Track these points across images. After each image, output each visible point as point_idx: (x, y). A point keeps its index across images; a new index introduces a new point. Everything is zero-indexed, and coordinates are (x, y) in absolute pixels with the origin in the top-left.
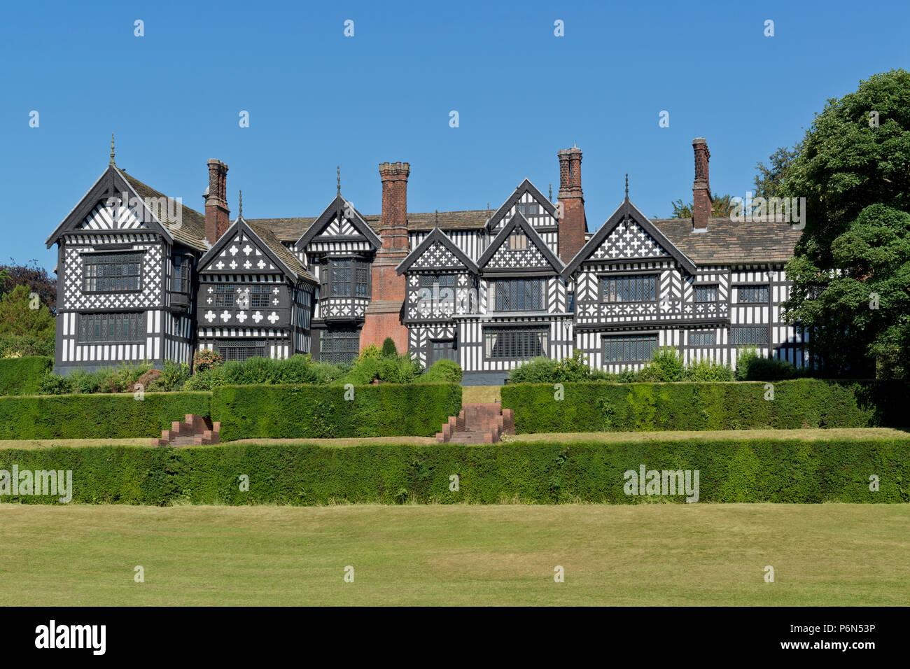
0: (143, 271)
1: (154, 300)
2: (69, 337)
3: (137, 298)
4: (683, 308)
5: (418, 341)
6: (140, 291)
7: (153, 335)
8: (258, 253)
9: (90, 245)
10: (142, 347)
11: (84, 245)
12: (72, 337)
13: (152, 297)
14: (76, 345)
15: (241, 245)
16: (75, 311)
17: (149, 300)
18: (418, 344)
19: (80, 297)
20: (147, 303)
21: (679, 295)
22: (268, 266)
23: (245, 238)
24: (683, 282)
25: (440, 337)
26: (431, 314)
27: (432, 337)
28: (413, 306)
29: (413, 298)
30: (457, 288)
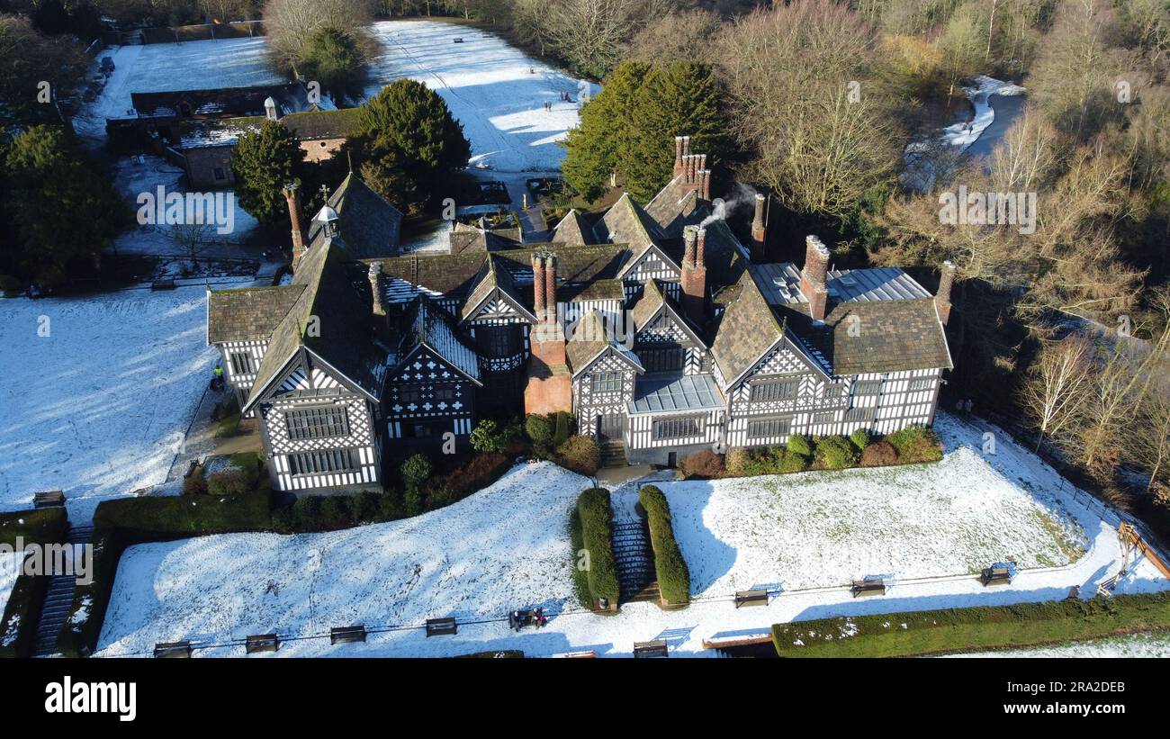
0: (348, 420)
1: (364, 440)
4: (814, 402)
5: (589, 417)
6: (350, 434)
8: (442, 367)
10: (358, 475)
11: (283, 405)
13: (361, 438)
14: (292, 478)
15: (424, 362)
17: (359, 441)
18: (589, 419)
19: (288, 443)
20: (357, 443)
21: (812, 393)
23: (428, 357)
24: (816, 385)
25: (607, 413)
26: (602, 401)
27: (600, 413)
28: (586, 396)
29: (585, 390)
30: (624, 381)
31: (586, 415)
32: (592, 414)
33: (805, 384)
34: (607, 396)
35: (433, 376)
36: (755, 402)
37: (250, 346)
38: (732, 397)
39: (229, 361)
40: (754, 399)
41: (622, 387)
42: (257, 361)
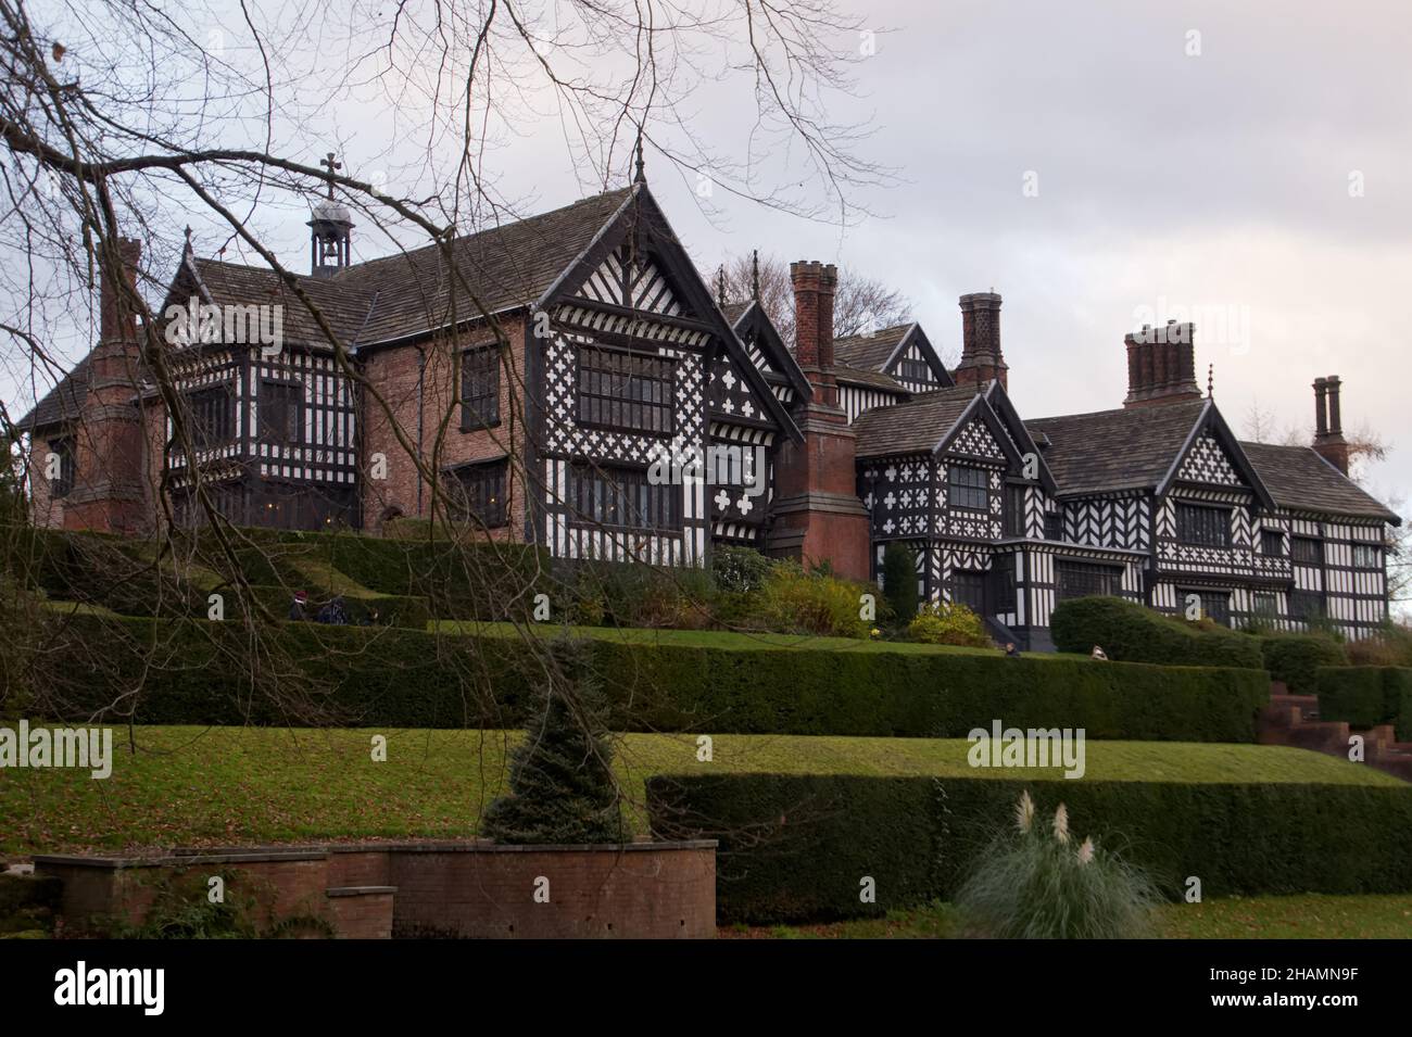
2: (556, 508)
3: (666, 447)
4: (1254, 561)
5: (941, 569)
6: (672, 436)
7: (694, 522)
8: (744, 388)
9: (591, 330)
10: (677, 543)
11: (580, 328)
12: (561, 509)
14: (569, 526)
15: (719, 368)
16: (565, 457)
18: (941, 575)
19: (573, 430)
21: (1248, 541)
22: (756, 414)
23: (725, 358)
24: (1251, 523)
25: (967, 565)
26: (962, 529)
27: (958, 565)
28: (941, 512)
29: (941, 499)
30: (989, 492)
31: (937, 564)
32: (946, 565)
33: (1237, 521)
34: (969, 520)
35: (728, 407)
36: (1184, 544)
37: (304, 370)
38: (1153, 527)
39: (254, 399)
40: (1183, 539)
41: (989, 504)
42: (309, 412)
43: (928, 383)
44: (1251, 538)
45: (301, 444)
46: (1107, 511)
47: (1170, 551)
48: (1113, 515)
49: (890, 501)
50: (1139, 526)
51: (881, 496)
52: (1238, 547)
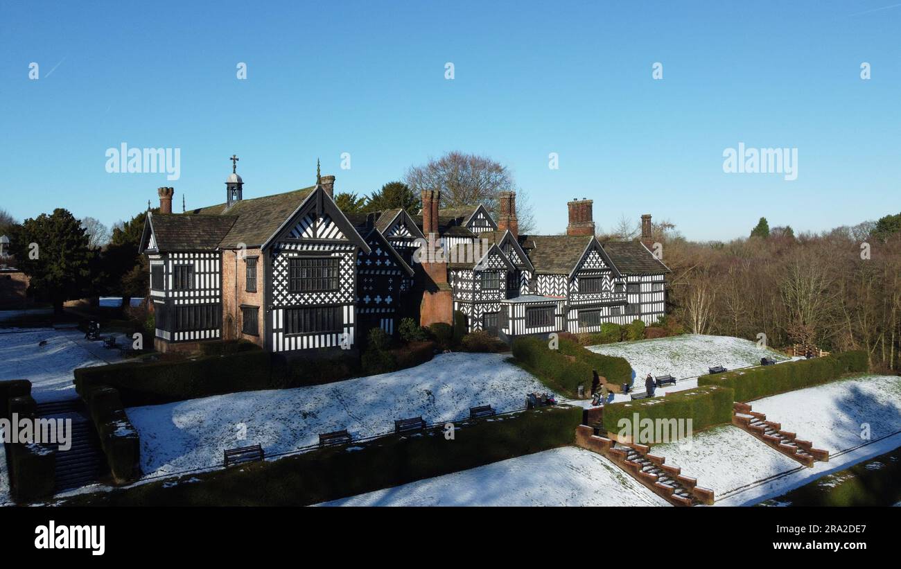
0: (339, 274)
1: (348, 297)
2: (278, 331)
3: (335, 295)
4: (611, 296)
5: (478, 315)
6: (338, 290)
7: (349, 325)
8: (386, 254)
9: (295, 251)
10: (340, 335)
11: (290, 251)
12: (281, 330)
13: (347, 295)
14: (284, 337)
15: (374, 248)
16: (283, 307)
17: (345, 297)
18: (478, 317)
19: (287, 295)
20: (343, 300)
22: (392, 264)
23: (377, 243)
24: (610, 282)
25: (490, 311)
26: (487, 297)
27: (485, 311)
28: (478, 292)
29: (478, 287)
30: (500, 281)
31: (476, 312)
32: (480, 312)
33: (604, 281)
34: (490, 293)
35: (379, 263)
36: (581, 294)
37: (194, 259)
38: (569, 288)
39: (171, 274)
40: (581, 291)
41: (499, 285)
42: (197, 276)
43: (486, 227)
44: (610, 287)
45: (194, 290)
46: (552, 280)
47: (576, 297)
48: (554, 282)
49: (459, 285)
50: (563, 287)
51: (456, 283)
52: (604, 291)
